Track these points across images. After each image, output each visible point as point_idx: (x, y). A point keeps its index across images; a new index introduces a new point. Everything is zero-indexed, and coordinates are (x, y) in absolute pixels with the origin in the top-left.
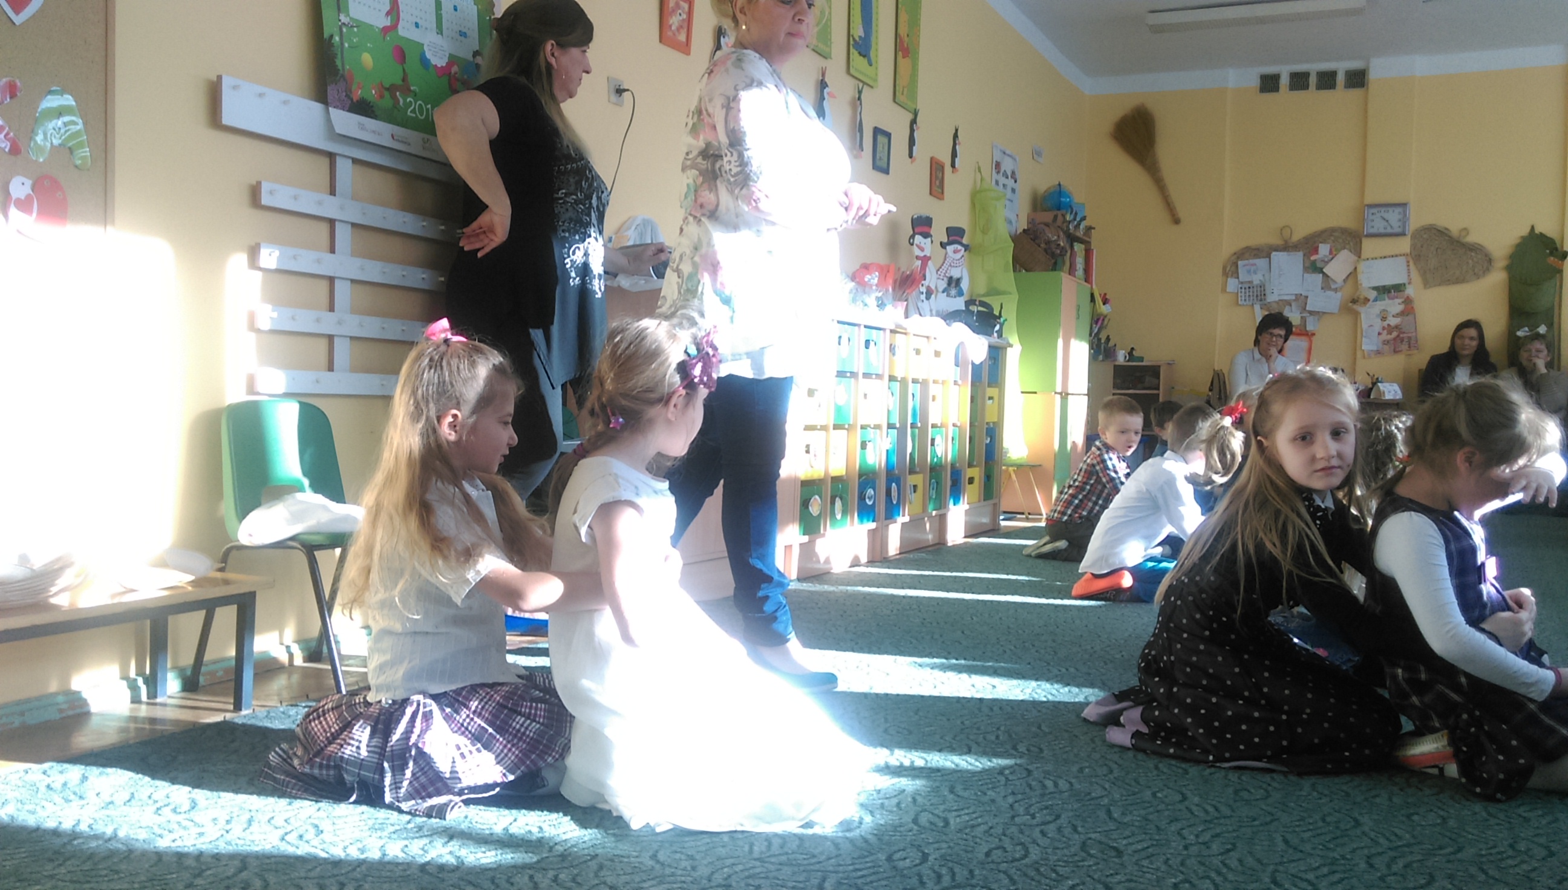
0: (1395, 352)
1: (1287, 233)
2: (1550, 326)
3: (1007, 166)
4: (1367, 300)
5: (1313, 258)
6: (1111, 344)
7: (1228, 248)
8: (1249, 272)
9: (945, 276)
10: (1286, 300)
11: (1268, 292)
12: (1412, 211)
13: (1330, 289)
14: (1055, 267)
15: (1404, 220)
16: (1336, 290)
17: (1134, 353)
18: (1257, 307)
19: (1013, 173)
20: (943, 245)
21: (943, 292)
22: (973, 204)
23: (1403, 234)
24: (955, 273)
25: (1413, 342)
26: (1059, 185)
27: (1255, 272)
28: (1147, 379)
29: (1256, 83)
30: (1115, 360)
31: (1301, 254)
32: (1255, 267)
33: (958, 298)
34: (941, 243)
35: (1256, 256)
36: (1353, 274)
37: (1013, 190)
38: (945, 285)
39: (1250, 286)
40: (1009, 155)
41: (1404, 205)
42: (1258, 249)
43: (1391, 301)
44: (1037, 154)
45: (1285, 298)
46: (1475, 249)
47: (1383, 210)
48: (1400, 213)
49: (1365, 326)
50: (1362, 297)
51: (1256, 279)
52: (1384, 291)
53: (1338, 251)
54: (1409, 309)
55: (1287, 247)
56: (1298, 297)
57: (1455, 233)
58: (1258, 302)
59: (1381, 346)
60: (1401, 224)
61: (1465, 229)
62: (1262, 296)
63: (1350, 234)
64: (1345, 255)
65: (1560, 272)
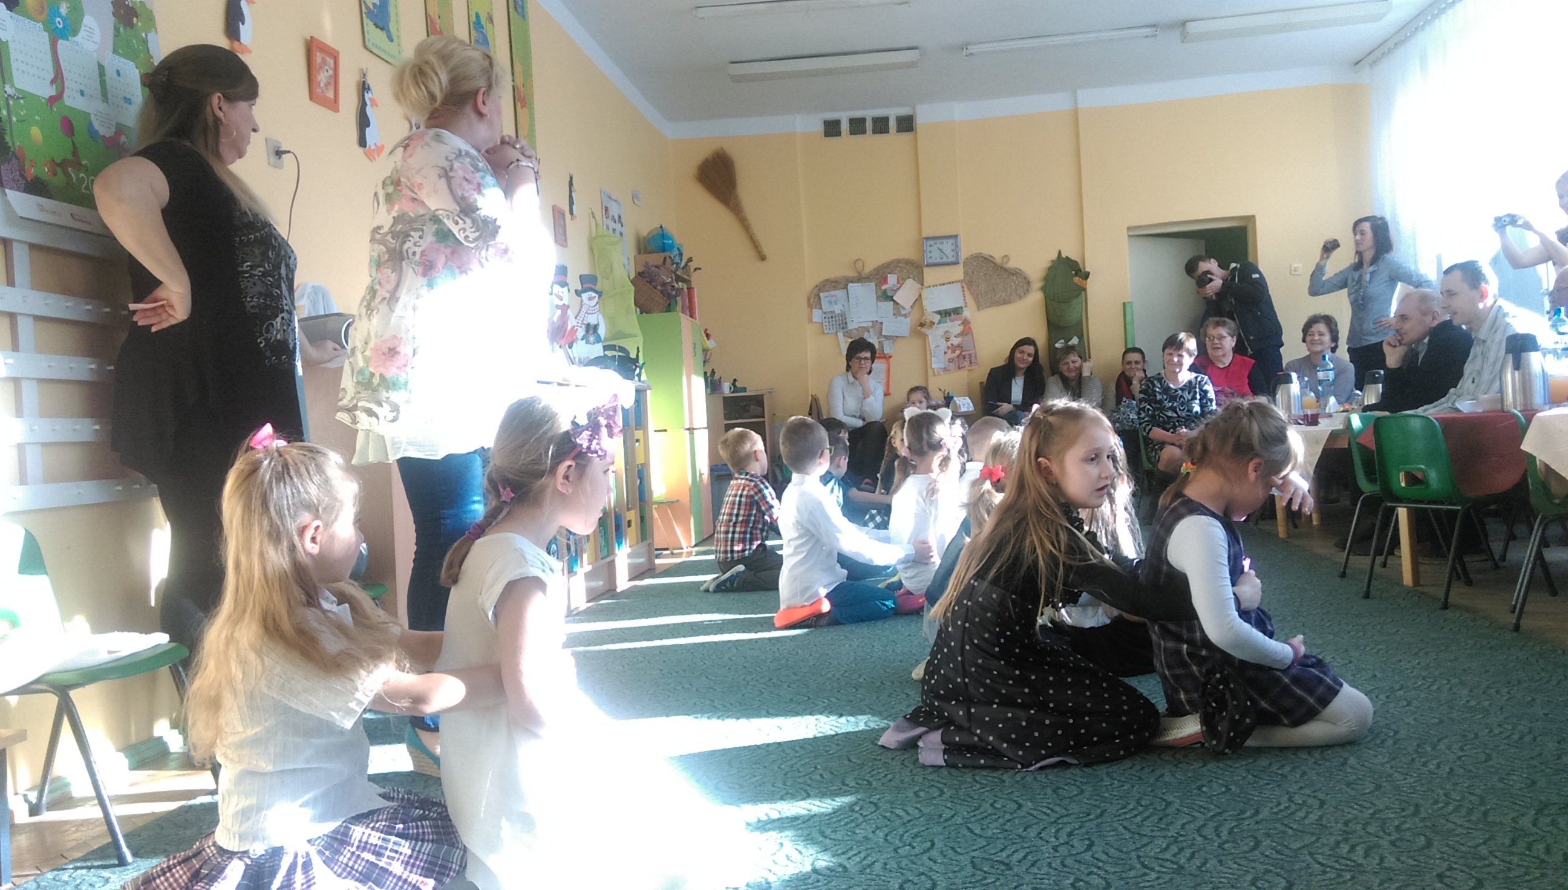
0: (959, 368)
1: (859, 265)
2: (1081, 337)
3: (614, 211)
4: (932, 323)
5: (883, 287)
6: (716, 377)
7: (810, 282)
8: (830, 302)
9: (582, 323)
10: (866, 327)
11: (848, 321)
12: (962, 242)
13: (901, 315)
14: (669, 309)
15: (956, 250)
16: (905, 316)
17: (737, 383)
18: (840, 335)
19: (620, 217)
20: (578, 293)
21: (582, 339)
22: (592, 250)
23: (958, 263)
24: (592, 320)
25: (973, 359)
26: (661, 227)
27: (836, 303)
28: (752, 407)
29: (820, 128)
30: (722, 393)
31: (873, 284)
32: (834, 299)
33: (596, 345)
34: (576, 291)
35: (835, 288)
36: (919, 300)
37: (621, 234)
38: (583, 333)
39: (831, 316)
40: (616, 201)
41: (955, 237)
42: (836, 282)
43: (951, 324)
44: (635, 197)
45: (864, 325)
46: (1015, 273)
47: (938, 242)
48: (953, 244)
49: (932, 347)
50: (928, 320)
51: (838, 309)
52: (946, 314)
53: (904, 280)
54: (967, 331)
55: (860, 279)
56: (875, 323)
57: (998, 260)
58: (841, 331)
59: (947, 363)
60: (954, 253)
61: (1006, 256)
62: (843, 325)
63: (912, 264)
64: (910, 284)
65: (1085, 290)
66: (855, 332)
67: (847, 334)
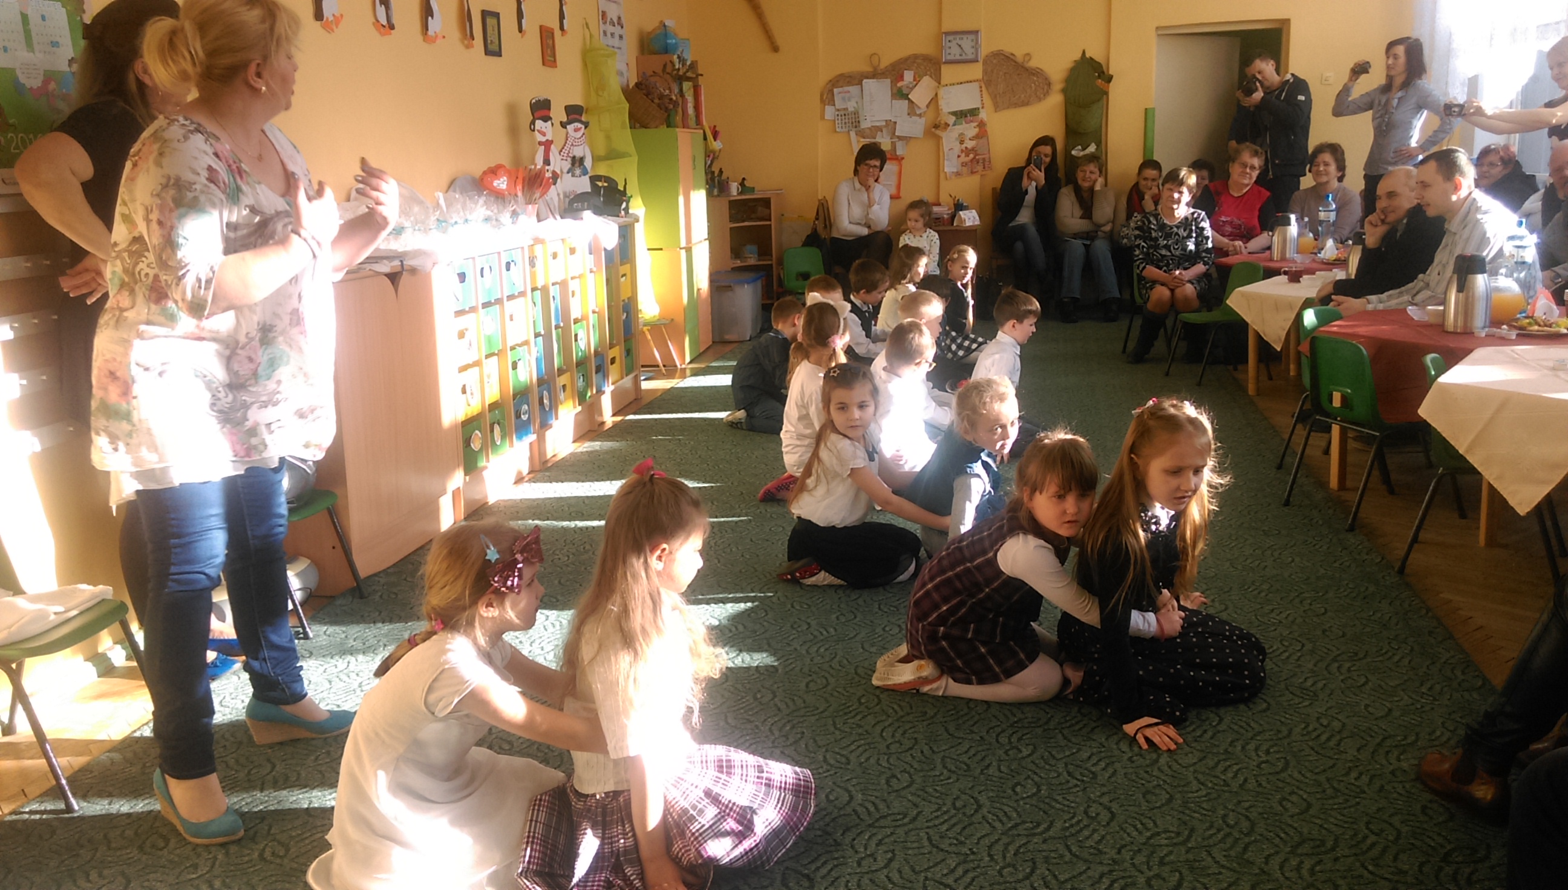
0: (972, 173)
1: (875, 59)
3: (613, 13)
4: (947, 125)
5: (899, 84)
6: (724, 177)
7: (824, 76)
8: (843, 99)
9: (568, 156)
10: (877, 127)
11: (861, 119)
12: (983, 37)
13: (916, 115)
14: (669, 123)
15: (976, 47)
16: (920, 116)
17: (745, 184)
18: (853, 134)
19: (619, 19)
20: (563, 125)
21: (568, 173)
23: (976, 61)
24: (578, 152)
25: (987, 163)
26: (664, 23)
27: (849, 100)
28: (760, 209)
30: (729, 195)
31: (888, 81)
32: (847, 95)
33: (583, 177)
34: (561, 122)
35: (850, 84)
36: (934, 100)
38: (570, 166)
39: (844, 113)
41: (976, 32)
42: (850, 77)
43: (967, 125)
45: (878, 124)
46: (1037, 73)
47: (958, 37)
48: (972, 40)
49: (946, 150)
50: (942, 122)
51: (851, 106)
52: (961, 115)
53: (921, 77)
54: (982, 133)
55: (875, 75)
56: (888, 123)
57: (1019, 59)
58: (854, 129)
59: (960, 167)
60: (973, 50)
61: (1028, 54)
62: (856, 124)
63: (930, 60)
64: (927, 81)
65: (1107, 93)
66: (868, 131)
67: (861, 134)
